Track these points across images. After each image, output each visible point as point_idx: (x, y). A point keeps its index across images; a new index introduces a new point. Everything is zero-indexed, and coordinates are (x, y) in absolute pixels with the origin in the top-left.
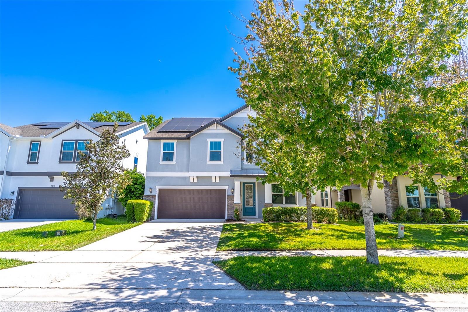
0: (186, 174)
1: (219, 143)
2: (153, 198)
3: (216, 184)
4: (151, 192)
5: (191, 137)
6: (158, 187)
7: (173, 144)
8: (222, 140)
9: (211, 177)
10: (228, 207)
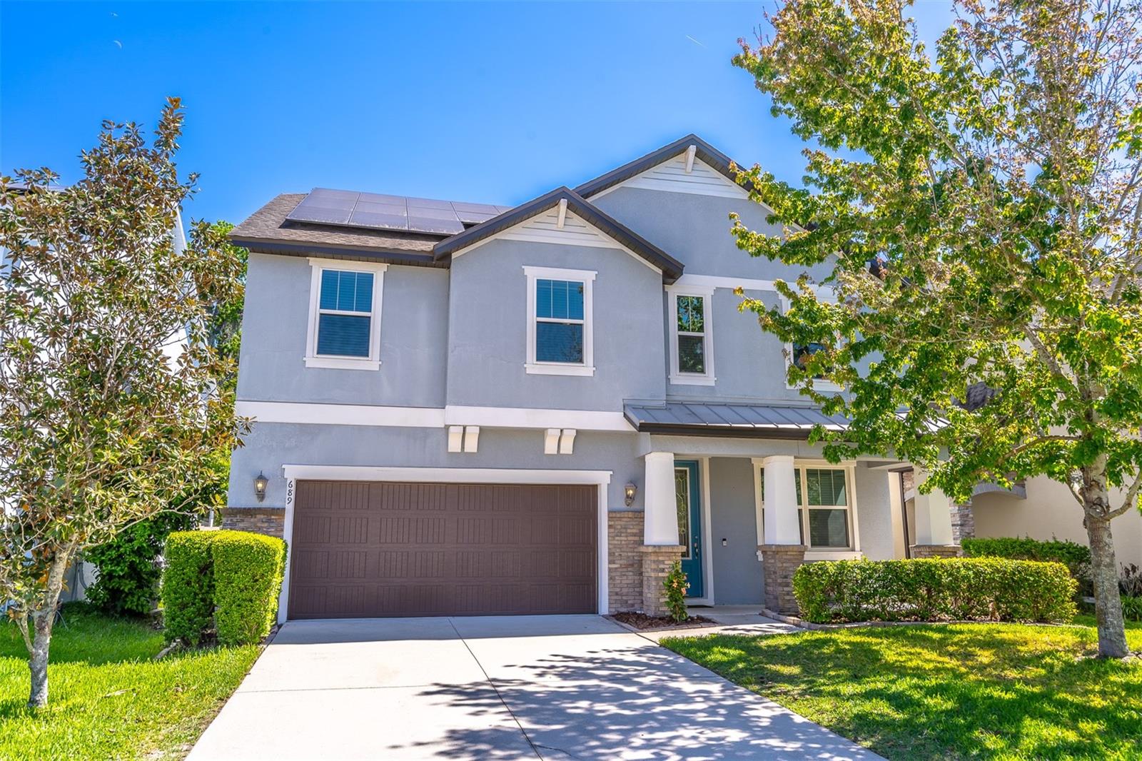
0: (431, 418)
1: (578, 289)
2: (269, 521)
3: (558, 461)
4: (261, 495)
5: (454, 255)
6: (293, 472)
7: (367, 280)
8: (587, 278)
9: (540, 433)
10: (610, 562)
